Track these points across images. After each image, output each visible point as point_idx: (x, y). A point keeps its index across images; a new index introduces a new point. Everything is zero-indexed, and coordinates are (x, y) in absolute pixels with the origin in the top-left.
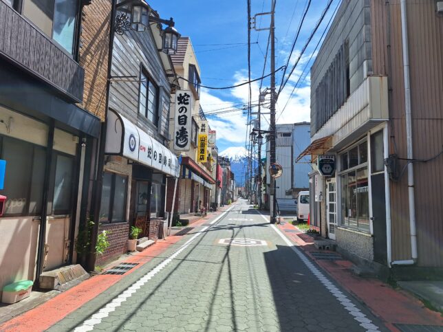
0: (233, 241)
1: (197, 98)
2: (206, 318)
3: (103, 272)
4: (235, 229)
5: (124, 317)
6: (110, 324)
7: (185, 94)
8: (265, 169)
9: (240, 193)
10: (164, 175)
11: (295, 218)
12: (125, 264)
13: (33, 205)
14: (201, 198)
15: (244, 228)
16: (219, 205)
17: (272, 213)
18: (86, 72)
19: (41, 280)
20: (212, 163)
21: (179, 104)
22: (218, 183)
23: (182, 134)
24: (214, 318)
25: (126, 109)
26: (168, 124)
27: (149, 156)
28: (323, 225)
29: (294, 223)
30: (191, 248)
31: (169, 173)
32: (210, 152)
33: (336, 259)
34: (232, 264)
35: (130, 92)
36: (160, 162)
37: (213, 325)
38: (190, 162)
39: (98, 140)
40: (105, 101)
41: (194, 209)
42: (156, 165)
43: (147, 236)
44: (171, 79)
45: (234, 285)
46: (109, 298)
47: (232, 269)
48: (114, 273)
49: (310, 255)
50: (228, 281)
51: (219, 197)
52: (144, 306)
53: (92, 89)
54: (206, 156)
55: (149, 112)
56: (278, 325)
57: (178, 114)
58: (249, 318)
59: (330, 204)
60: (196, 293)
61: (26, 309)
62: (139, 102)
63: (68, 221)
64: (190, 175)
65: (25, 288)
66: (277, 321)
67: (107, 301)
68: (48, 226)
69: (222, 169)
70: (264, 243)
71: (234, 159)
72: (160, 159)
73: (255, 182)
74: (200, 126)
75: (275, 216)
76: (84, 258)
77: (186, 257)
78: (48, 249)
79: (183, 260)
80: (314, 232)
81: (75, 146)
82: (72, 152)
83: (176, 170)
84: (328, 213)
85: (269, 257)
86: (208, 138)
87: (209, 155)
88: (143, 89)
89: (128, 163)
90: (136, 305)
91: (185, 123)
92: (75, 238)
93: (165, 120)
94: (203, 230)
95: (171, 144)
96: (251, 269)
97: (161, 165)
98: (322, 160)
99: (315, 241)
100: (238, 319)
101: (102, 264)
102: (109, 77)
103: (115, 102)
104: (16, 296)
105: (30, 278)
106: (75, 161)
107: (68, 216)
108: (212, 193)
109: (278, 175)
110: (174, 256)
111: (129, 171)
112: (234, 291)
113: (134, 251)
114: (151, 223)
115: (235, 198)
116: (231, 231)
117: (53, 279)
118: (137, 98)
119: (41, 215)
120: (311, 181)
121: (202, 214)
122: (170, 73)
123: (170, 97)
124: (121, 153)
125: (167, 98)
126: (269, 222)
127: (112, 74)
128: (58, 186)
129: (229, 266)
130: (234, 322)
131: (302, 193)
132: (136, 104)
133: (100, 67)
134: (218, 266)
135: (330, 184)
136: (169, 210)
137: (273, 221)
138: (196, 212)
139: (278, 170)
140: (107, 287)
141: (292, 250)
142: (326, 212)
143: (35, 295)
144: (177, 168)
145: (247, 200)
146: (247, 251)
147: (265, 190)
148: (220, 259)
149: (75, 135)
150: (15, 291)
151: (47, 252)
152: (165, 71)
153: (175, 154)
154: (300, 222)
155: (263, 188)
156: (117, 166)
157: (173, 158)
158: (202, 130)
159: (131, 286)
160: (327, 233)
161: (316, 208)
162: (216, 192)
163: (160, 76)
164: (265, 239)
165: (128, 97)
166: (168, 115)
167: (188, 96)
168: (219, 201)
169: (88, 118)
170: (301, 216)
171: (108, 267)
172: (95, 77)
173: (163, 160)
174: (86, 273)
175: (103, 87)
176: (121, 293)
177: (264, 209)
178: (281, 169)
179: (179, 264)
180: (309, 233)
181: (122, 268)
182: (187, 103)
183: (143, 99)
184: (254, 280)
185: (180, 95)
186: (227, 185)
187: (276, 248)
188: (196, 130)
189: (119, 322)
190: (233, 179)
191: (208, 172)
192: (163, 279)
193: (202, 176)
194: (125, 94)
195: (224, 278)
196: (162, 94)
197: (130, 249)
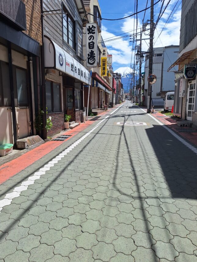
0: (125, 123)
1: (100, 32)
2: (115, 164)
3: (52, 139)
4: (125, 117)
5: (67, 163)
6: (59, 167)
7: (93, 26)
8: (144, 80)
9: (126, 97)
10: (82, 83)
11: (163, 110)
12: (64, 135)
13: (6, 100)
14: (103, 100)
15: (131, 116)
16: (114, 104)
17: (148, 107)
18: (26, 7)
19: (17, 144)
20: (110, 77)
21: (88, 33)
22: (113, 90)
23: (92, 55)
24: (120, 164)
25: (55, 37)
26: (82, 49)
27: (72, 70)
28: (183, 111)
29: (162, 112)
30: (101, 127)
31: (85, 82)
32: (109, 70)
33: (192, 132)
34: (126, 135)
35: (57, 24)
36: (79, 74)
37: (120, 168)
38: (97, 76)
39: (39, 58)
40: (41, 30)
41: (100, 106)
42: (76, 76)
43: (75, 120)
44: (83, 15)
45: (129, 146)
46: (57, 153)
47: (126, 138)
48: (58, 140)
49: (175, 130)
50: (126, 144)
51: (114, 99)
52: (78, 158)
53: (31, 21)
54: (106, 72)
55: (69, 40)
56: (160, 169)
57: (88, 41)
58: (141, 165)
59: (190, 98)
60: (107, 151)
61: (11, 159)
62: (63, 32)
63: (28, 110)
64: (97, 85)
65: (9, 148)
66: (160, 166)
67: (56, 155)
68: (17, 113)
69: (115, 81)
70: (145, 124)
71: (122, 75)
72: (79, 72)
73: (136, 89)
74: (102, 51)
75: (150, 108)
76: (40, 132)
77: (98, 132)
78: (19, 126)
79: (97, 133)
80: (176, 117)
81: (26, 63)
82: (25, 67)
83: (89, 80)
84: (188, 104)
85: (148, 131)
86: (108, 59)
87: (108, 71)
88: (65, 24)
89: (60, 75)
90: (73, 157)
91: (93, 48)
92: (34, 120)
93: (80, 46)
94: (106, 118)
95: (85, 62)
96: (139, 138)
97: (79, 76)
98: (187, 68)
99: (178, 122)
100: (134, 165)
101: (51, 135)
102: (42, 12)
103: (47, 32)
104: (5, 152)
105: (11, 142)
106: (27, 72)
107: (28, 107)
108: (110, 97)
109: (153, 82)
110: (91, 131)
111: (60, 80)
112: (130, 150)
113: (68, 129)
114: (76, 113)
115: (123, 100)
116: (123, 118)
117: (24, 143)
118: (61, 29)
119: (12, 106)
120: (176, 84)
121: (105, 109)
122: (82, 10)
123: (82, 29)
124: (54, 67)
125: (81, 30)
126: (146, 112)
127: (44, 10)
128: (19, 89)
129: (125, 136)
130: (133, 167)
131: (168, 93)
132: (61, 33)
133: (35, 4)
134: (118, 137)
135: (191, 85)
136: (86, 106)
137: (149, 112)
138: (101, 108)
139: (153, 79)
140: (55, 147)
141: (163, 127)
142: (186, 104)
143: (15, 152)
144: (89, 79)
145: (131, 101)
146: (135, 128)
147: (143, 94)
148: (119, 133)
149: (25, 55)
150: (4, 149)
151: (19, 128)
152: (78, 9)
153: (87, 69)
154: (166, 111)
155: (142, 92)
156: (53, 76)
157: (87, 72)
158: (103, 54)
159: (69, 147)
160: (186, 117)
161: (179, 101)
162: (113, 96)
163: (75, 13)
164: (145, 122)
165: (56, 28)
166: (82, 42)
167: (95, 27)
168: (114, 102)
169: (31, 42)
170: (167, 108)
171: (55, 137)
172: (32, 12)
173: (81, 73)
174: (43, 140)
175: (39, 20)
176: (64, 150)
177: (143, 105)
178: (156, 78)
179: (95, 136)
180: (172, 117)
181: (63, 138)
182: (94, 33)
183: (65, 31)
184: (141, 144)
185: (89, 27)
186: (119, 92)
187: (153, 127)
188: (100, 54)
189: (65, 166)
190: (122, 88)
191: (107, 83)
192: (87, 143)
193: (104, 86)
194: (54, 26)
195: (123, 142)
196: (78, 26)
197: (66, 128)
